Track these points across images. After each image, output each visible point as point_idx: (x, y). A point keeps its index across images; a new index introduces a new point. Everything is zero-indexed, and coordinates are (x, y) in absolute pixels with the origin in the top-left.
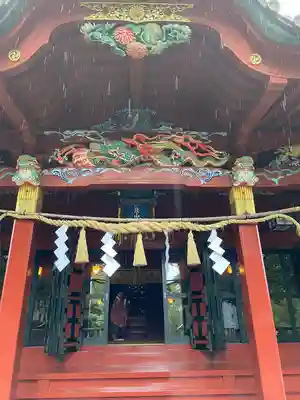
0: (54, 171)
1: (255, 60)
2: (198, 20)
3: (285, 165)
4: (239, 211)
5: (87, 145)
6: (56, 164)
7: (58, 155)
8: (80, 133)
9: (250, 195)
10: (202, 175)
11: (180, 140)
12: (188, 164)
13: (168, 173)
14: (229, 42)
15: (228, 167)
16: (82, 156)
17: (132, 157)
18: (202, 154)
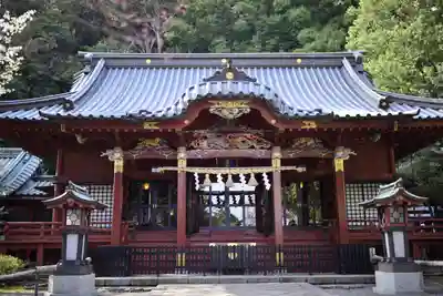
0: (192, 151)
1: (273, 122)
2: (253, 107)
3: (297, 148)
4: (274, 165)
5: (206, 138)
6: (192, 148)
7: (193, 144)
8: (202, 132)
9: (279, 161)
10: (259, 153)
11: (248, 135)
12: (253, 147)
13: (244, 152)
14: (265, 114)
15: (270, 149)
16: (204, 144)
17: (227, 145)
18: (259, 142)
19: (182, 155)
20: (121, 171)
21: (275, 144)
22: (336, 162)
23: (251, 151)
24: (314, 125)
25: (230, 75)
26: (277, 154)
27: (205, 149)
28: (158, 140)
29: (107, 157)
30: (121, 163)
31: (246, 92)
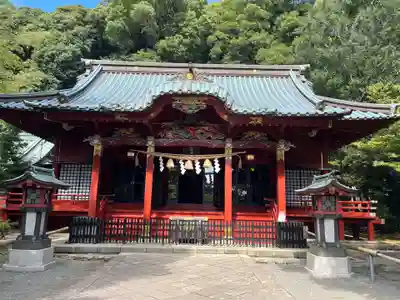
0: (160, 140)
1: (225, 117)
2: (209, 104)
3: (246, 139)
4: (226, 153)
5: (171, 129)
6: (160, 137)
7: (160, 134)
8: (170, 124)
9: (231, 150)
10: (215, 144)
11: (207, 128)
12: (210, 138)
13: (203, 141)
15: (224, 140)
16: (170, 135)
17: (189, 136)
18: (214, 134)
19: (150, 143)
20: (99, 154)
21: (227, 136)
22: (279, 153)
23: (208, 141)
24: (259, 121)
25: (189, 76)
26: (229, 145)
27: (170, 138)
28: (131, 130)
29: (88, 142)
30: (100, 148)
31: (202, 91)
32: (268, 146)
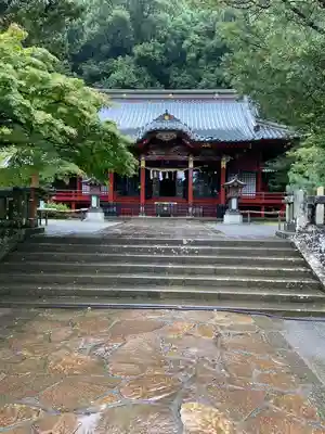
1: (188, 143)
2: (178, 135)
4: (189, 167)
6: (148, 155)
7: (148, 152)
9: (192, 163)
12: (179, 154)
14: (184, 139)
15: (188, 155)
16: (154, 152)
18: (182, 152)
19: (143, 158)
21: (190, 153)
22: (222, 163)
24: (208, 145)
25: (166, 118)
26: (191, 159)
31: (174, 128)
32: (215, 159)
